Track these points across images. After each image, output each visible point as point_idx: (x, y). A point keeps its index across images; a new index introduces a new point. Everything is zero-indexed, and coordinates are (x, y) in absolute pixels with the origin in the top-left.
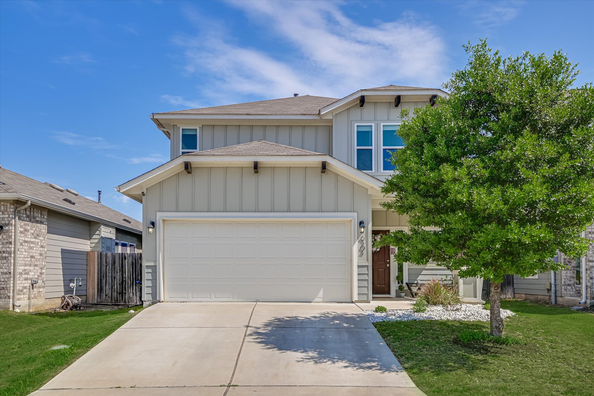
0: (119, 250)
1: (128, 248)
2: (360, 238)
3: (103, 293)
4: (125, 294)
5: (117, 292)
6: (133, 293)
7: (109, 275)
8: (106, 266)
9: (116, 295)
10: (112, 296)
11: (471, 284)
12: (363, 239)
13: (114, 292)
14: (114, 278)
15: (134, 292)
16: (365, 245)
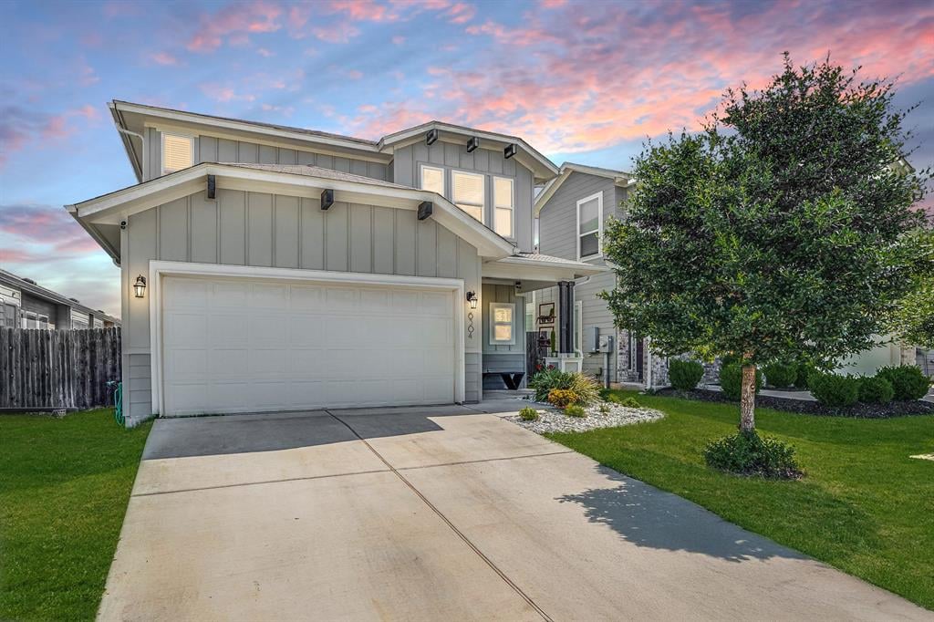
0: (25, 324)
1: (38, 322)
3: (6, 394)
4: (50, 395)
5: (34, 392)
6: (64, 393)
7: (16, 365)
8: (11, 351)
9: (31, 397)
10: (23, 399)
13: (28, 393)
14: (28, 370)
15: (66, 392)
16: (473, 325)
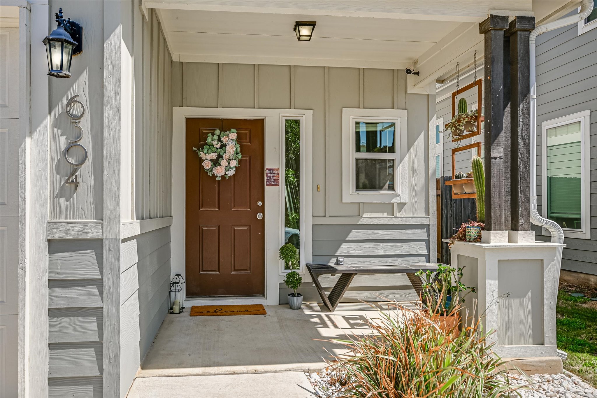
2: (61, 107)
11: (524, 296)
12: (76, 110)
16: (86, 141)
